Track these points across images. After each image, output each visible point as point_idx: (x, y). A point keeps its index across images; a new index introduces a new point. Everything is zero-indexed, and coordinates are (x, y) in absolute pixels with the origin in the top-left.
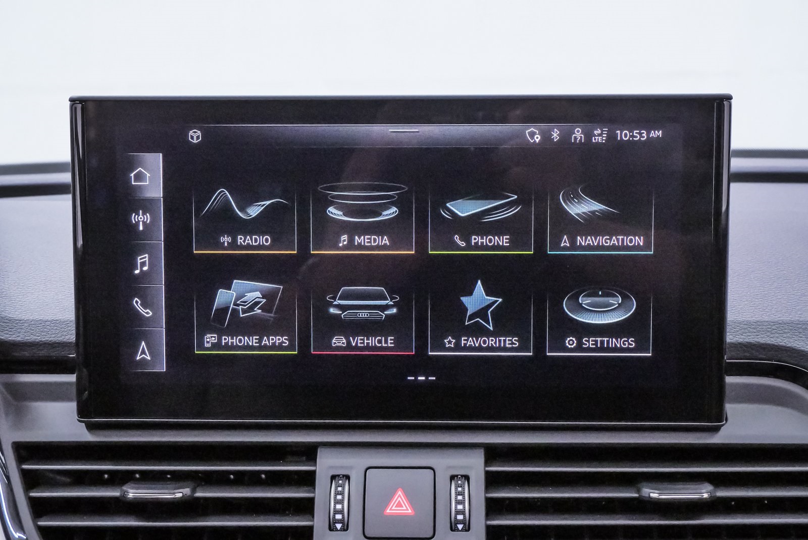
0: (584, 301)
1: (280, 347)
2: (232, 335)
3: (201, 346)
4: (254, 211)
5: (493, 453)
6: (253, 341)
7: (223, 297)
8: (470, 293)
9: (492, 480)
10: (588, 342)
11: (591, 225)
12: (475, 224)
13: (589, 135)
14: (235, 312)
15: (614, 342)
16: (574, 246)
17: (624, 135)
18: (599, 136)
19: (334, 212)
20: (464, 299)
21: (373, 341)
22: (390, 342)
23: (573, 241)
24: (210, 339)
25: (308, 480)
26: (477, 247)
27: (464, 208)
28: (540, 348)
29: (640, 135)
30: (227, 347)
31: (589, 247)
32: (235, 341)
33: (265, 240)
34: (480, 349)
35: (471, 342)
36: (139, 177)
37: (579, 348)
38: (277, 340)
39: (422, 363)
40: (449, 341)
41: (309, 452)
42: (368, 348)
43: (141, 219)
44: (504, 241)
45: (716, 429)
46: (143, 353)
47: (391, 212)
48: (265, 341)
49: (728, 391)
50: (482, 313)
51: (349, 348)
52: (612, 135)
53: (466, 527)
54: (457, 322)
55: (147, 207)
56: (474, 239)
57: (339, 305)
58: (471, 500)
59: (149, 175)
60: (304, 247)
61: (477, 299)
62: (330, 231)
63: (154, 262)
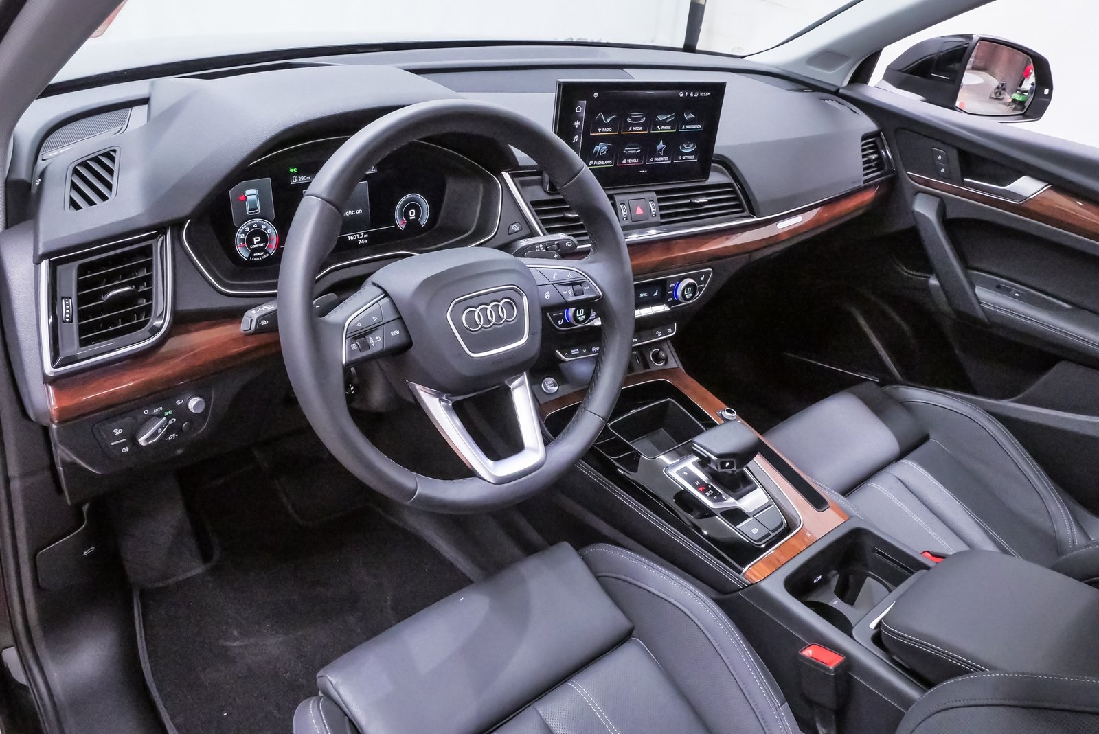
0: (685, 145)
1: (609, 164)
2: (597, 161)
4: (608, 120)
5: (658, 192)
6: (602, 163)
7: (597, 148)
8: (658, 144)
9: (659, 200)
10: (684, 158)
11: (691, 122)
12: (664, 123)
13: (694, 94)
14: (599, 153)
15: (690, 157)
17: (702, 94)
18: (697, 94)
19: (629, 120)
20: (657, 146)
21: (633, 161)
22: (637, 160)
23: (685, 127)
24: (591, 163)
26: (663, 130)
27: (661, 118)
28: (672, 160)
29: (705, 94)
30: (596, 165)
31: (688, 129)
32: (597, 163)
33: (610, 129)
34: (659, 161)
35: (657, 159)
36: (579, 109)
37: (681, 159)
38: (609, 162)
39: (644, 167)
40: (652, 160)
42: (631, 163)
43: (577, 123)
44: (669, 127)
45: (706, 180)
47: (644, 119)
48: (606, 163)
49: (712, 167)
50: (660, 150)
51: (627, 163)
52: (699, 94)
53: (655, 216)
54: (655, 153)
55: (580, 120)
56: (663, 127)
57: (628, 150)
58: (653, 206)
59: (581, 108)
60: (620, 132)
61: (660, 146)
62: (627, 126)
63: (579, 138)
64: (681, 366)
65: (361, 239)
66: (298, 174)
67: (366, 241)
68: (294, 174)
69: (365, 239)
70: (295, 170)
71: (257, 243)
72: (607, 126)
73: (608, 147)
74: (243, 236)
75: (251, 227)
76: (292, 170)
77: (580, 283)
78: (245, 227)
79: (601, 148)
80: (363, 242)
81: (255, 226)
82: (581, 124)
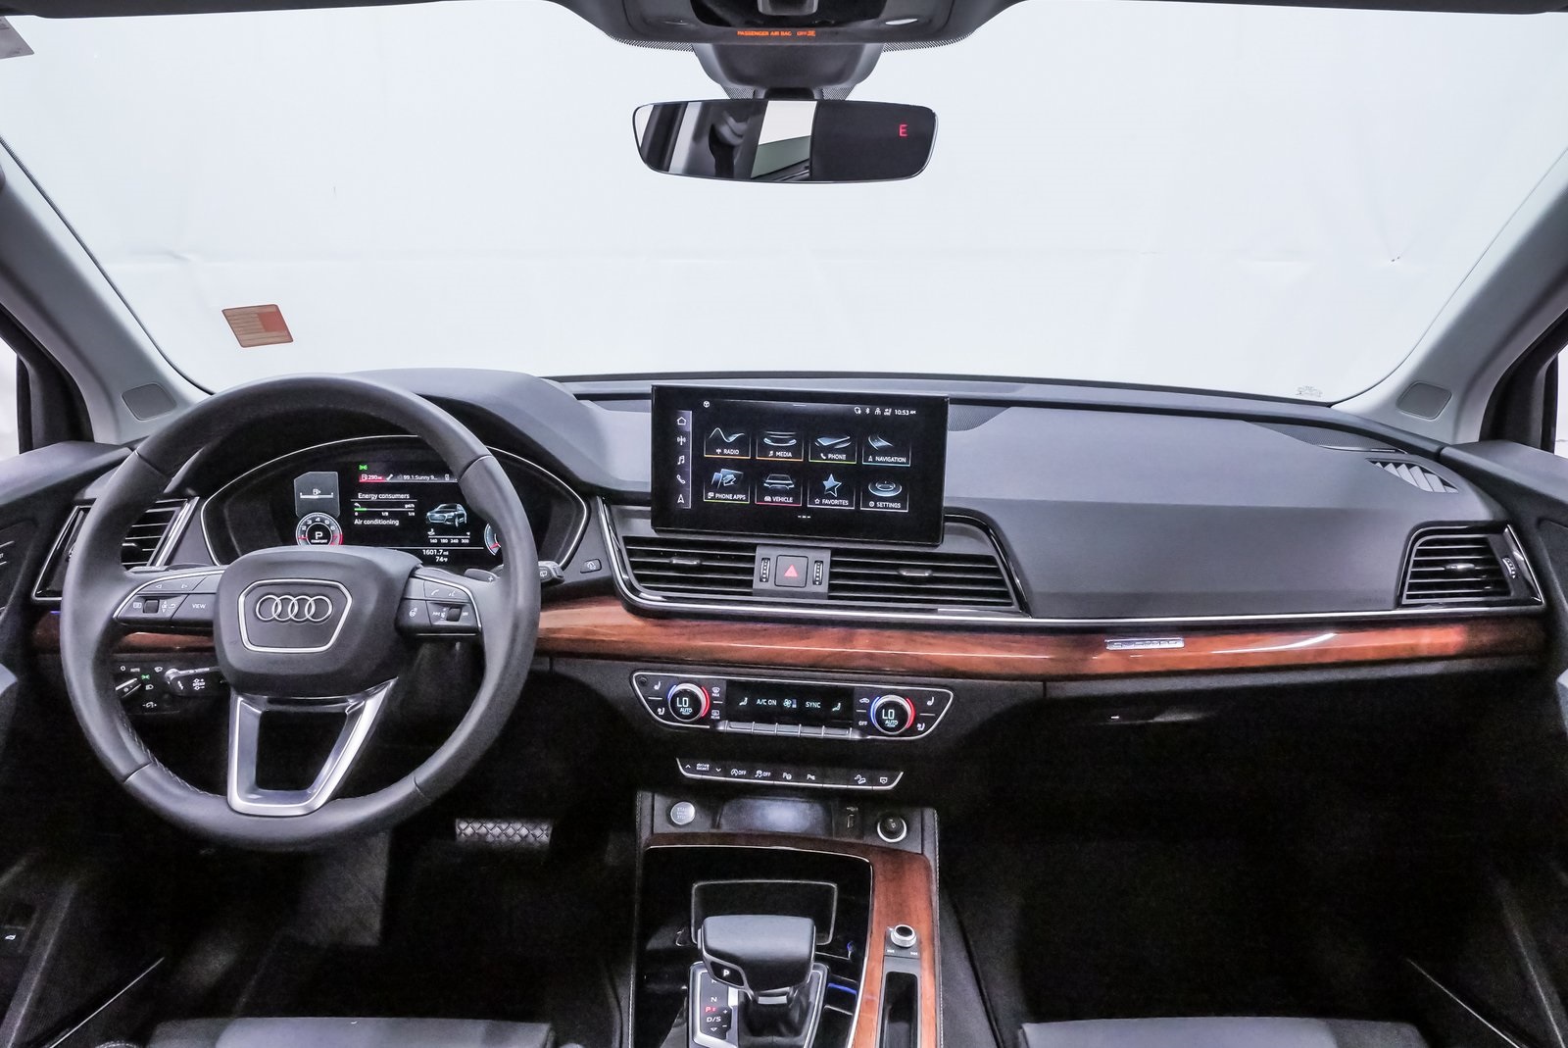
0: (878, 486)
1: (742, 500)
2: (720, 493)
3: (706, 498)
4: (732, 439)
6: (730, 496)
7: (716, 476)
8: (827, 480)
9: (833, 564)
10: (880, 504)
11: (883, 451)
12: (831, 449)
13: (883, 411)
14: (722, 483)
15: (891, 505)
16: (874, 461)
17: (898, 412)
18: (888, 412)
19: (767, 441)
20: (825, 482)
21: (783, 499)
22: (791, 500)
23: (874, 459)
24: (711, 494)
25: (752, 559)
26: (830, 459)
27: (825, 442)
28: (858, 505)
29: (905, 412)
30: (718, 499)
31: (881, 462)
32: (721, 496)
33: (737, 452)
34: (831, 505)
35: (827, 502)
36: (681, 421)
37: (875, 507)
38: (740, 496)
39: (804, 510)
40: (817, 501)
41: (753, 547)
42: (781, 502)
43: (681, 440)
44: (844, 457)
45: (937, 546)
46: (681, 500)
47: (794, 442)
48: (735, 497)
49: (946, 529)
50: (832, 489)
51: (772, 502)
52: (893, 412)
53: (820, 584)
54: (821, 493)
55: (685, 434)
56: (830, 456)
57: (768, 483)
58: (823, 572)
59: (686, 420)
60: (753, 456)
61: (830, 482)
62: (765, 449)
63: (687, 459)
64: (932, 855)
65: (440, 556)
66: (368, 472)
67: (446, 560)
68: (363, 472)
69: (445, 556)
70: (365, 467)
71: (319, 538)
72: (731, 446)
73: (737, 476)
74: (304, 528)
75: (313, 520)
76: (361, 467)
77: (460, 606)
78: (307, 519)
79: (725, 476)
80: (442, 559)
81: (318, 520)
82: (688, 441)
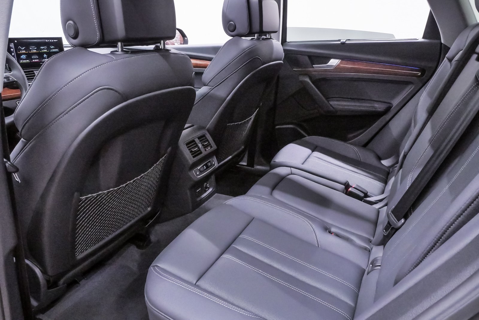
1: (28, 61)
2: (23, 60)
4: (23, 49)
6: (25, 61)
7: (21, 57)
8: (44, 55)
11: (54, 49)
12: (44, 49)
16: (52, 51)
17: (54, 41)
18: (52, 41)
19: (30, 48)
21: (37, 60)
22: (38, 60)
24: (21, 61)
25: (34, 74)
27: (42, 48)
29: (56, 41)
32: (24, 61)
33: (25, 51)
39: (41, 62)
40: (43, 60)
41: (33, 71)
43: (12, 50)
44: (46, 50)
47: (36, 48)
51: (34, 61)
54: (44, 58)
55: (13, 48)
56: (44, 50)
57: (33, 57)
59: (12, 45)
60: (28, 52)
61: (45, 56)
62: (31, 50)
63: (14, 54)
72: (23, 50)
73: (26, 56)
79: (23, 57)
82: (13, 50)
